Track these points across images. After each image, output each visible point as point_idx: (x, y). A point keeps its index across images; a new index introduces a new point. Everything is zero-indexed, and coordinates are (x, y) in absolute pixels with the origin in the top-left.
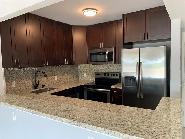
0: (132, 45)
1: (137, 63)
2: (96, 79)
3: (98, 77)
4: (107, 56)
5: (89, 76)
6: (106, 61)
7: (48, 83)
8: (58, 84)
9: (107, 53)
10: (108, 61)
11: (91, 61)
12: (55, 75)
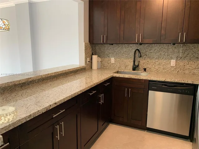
7: (157, 67)
8: (177, 74)
12: (172, 58)
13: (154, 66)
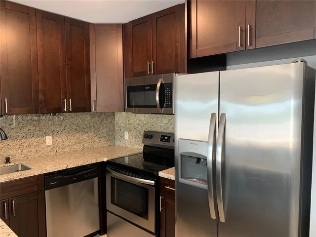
0: (226, 66)
1: (213, 115)
2: (145, 147)
3: (149, 142)
4: (157, 94)
5: (134, 140)
6: (156, 107)
7: (25, 152)
8: (56, 155)
9: (159, 85)
10: (161, 107)
11: (129, 106)
12: (46, 134)
13: (20, 151)
